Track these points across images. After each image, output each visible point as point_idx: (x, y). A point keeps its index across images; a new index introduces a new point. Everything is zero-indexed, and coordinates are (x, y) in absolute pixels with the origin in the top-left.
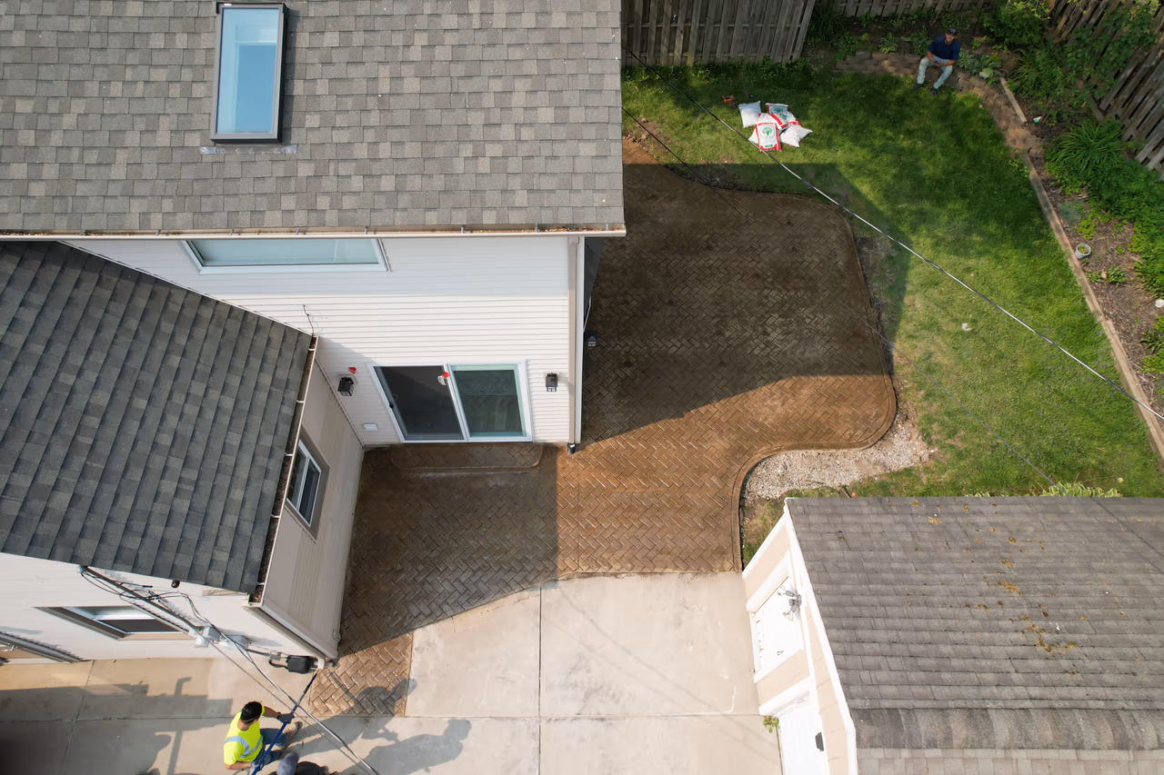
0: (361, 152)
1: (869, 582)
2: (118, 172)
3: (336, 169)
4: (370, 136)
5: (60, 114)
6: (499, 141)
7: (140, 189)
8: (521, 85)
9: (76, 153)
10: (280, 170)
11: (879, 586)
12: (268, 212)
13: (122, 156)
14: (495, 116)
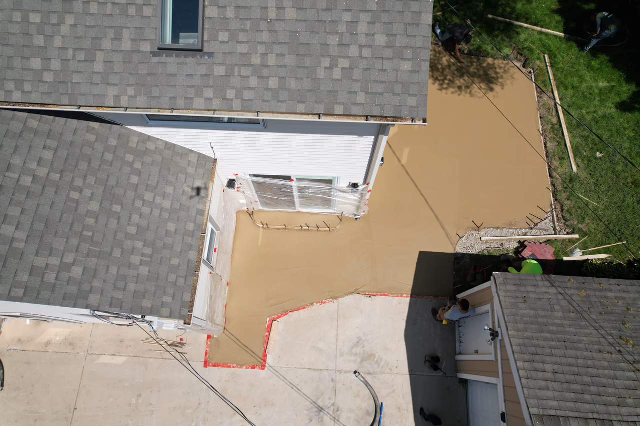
0: (256, 60)
1: (542, 331)
2: (99, 67)
3: (239, 72)
4: (261, 49)
5: (59, 24)
6: (348, 57)
7: (113, 79)
8: (364, 18)
9: (70, 52)
10: (202, 70)
11: (547, 335)
12: (195, 99)
13: (100, 56)
14: (346, 39)
